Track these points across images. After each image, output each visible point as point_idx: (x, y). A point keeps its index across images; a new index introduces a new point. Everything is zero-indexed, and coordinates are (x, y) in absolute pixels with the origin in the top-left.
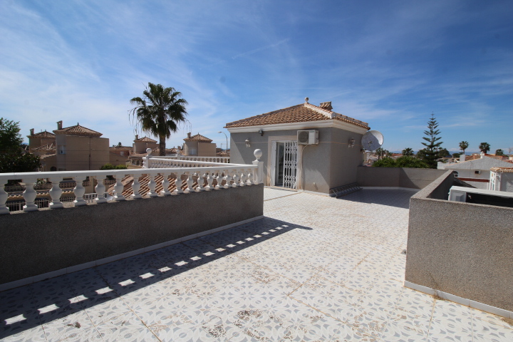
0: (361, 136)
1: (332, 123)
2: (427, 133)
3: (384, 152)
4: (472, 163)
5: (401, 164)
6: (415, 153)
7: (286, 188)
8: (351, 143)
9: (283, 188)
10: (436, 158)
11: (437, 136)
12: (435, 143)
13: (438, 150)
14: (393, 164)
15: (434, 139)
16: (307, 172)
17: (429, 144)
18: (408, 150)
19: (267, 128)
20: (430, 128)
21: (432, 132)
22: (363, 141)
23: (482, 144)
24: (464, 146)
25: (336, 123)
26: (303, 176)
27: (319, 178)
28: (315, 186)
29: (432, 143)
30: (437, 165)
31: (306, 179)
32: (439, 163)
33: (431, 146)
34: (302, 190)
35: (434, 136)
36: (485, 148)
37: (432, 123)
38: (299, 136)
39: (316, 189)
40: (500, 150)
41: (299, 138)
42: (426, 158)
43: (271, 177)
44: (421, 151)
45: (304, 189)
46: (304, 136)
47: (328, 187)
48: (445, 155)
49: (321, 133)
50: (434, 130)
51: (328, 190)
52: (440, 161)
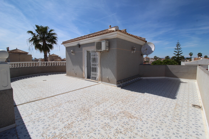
0: (141, 46)
1: (116, 35)
2: (176, 49)
3: (157, 58)
4: (197, 62)
5: (165, 63)
6: (170, 58)
7: (92, 80)
8: (133, 50)
9: (91, 80)
10: (180, 60)
11: (180, 50)
12: (179, 53)
13: (180, 56)
14: (161, 63)
15: (179, 52)
16: (103, 70)
17: (177, 54)
18: (168, 57)
19: (82, 42)
20: (177, 47)
21: (178, 48)
22: (142, 49)
23: (199, 53)
24: (191, 54)
25: (120, 35)
26: (101, 73)
27: (110, 74)
28: (108, 79)
29: (178, 53)
30: (181, 63)
31: (103, 75)
32: (182, 62)
33: (178, 55)
34: (101, 82)
35: (179, 50)
36: (200, 55)
37: (178, 45)
38: (96, 45)
39: (109, 81)
40: (206, 56)
41: (96, 47)
42: (175, 60)
43: (84, 73)
44: (173, 57)
45: (102, 81)
46: (99, 45)
47: (115, 80)
48: (183, 58)
49: (110, 42)
50: (179, 48)
51: (116, 83)
52: (182, 61)
